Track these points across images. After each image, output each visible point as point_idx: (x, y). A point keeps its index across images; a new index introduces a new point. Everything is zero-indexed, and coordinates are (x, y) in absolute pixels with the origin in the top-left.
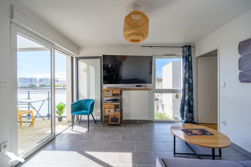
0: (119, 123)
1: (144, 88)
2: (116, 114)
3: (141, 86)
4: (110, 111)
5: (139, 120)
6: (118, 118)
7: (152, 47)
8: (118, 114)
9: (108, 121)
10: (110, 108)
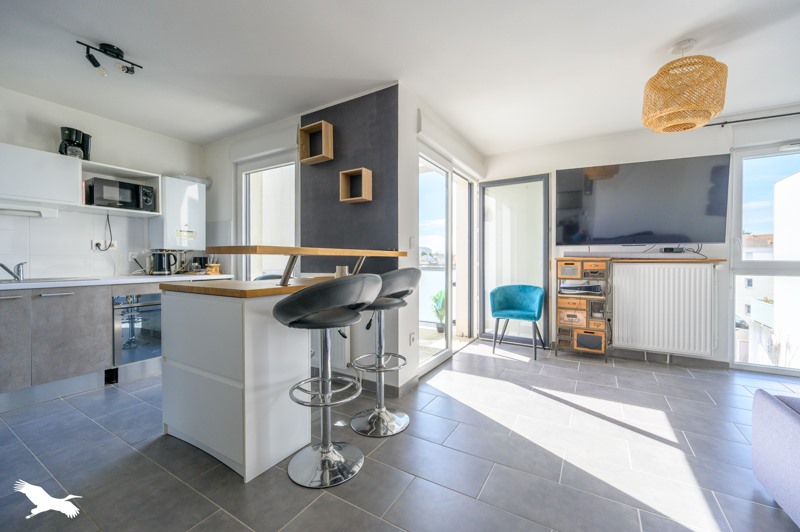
0: (603, 351)
1: (696, 256)
2: (592, 326)
3: (681, 251)
4: (575, 316)
5: (671, 356)
6: (601, 337)
7: (726, 123)
8: (598, 325)
9: (568, 343)
10: (576, 309)
